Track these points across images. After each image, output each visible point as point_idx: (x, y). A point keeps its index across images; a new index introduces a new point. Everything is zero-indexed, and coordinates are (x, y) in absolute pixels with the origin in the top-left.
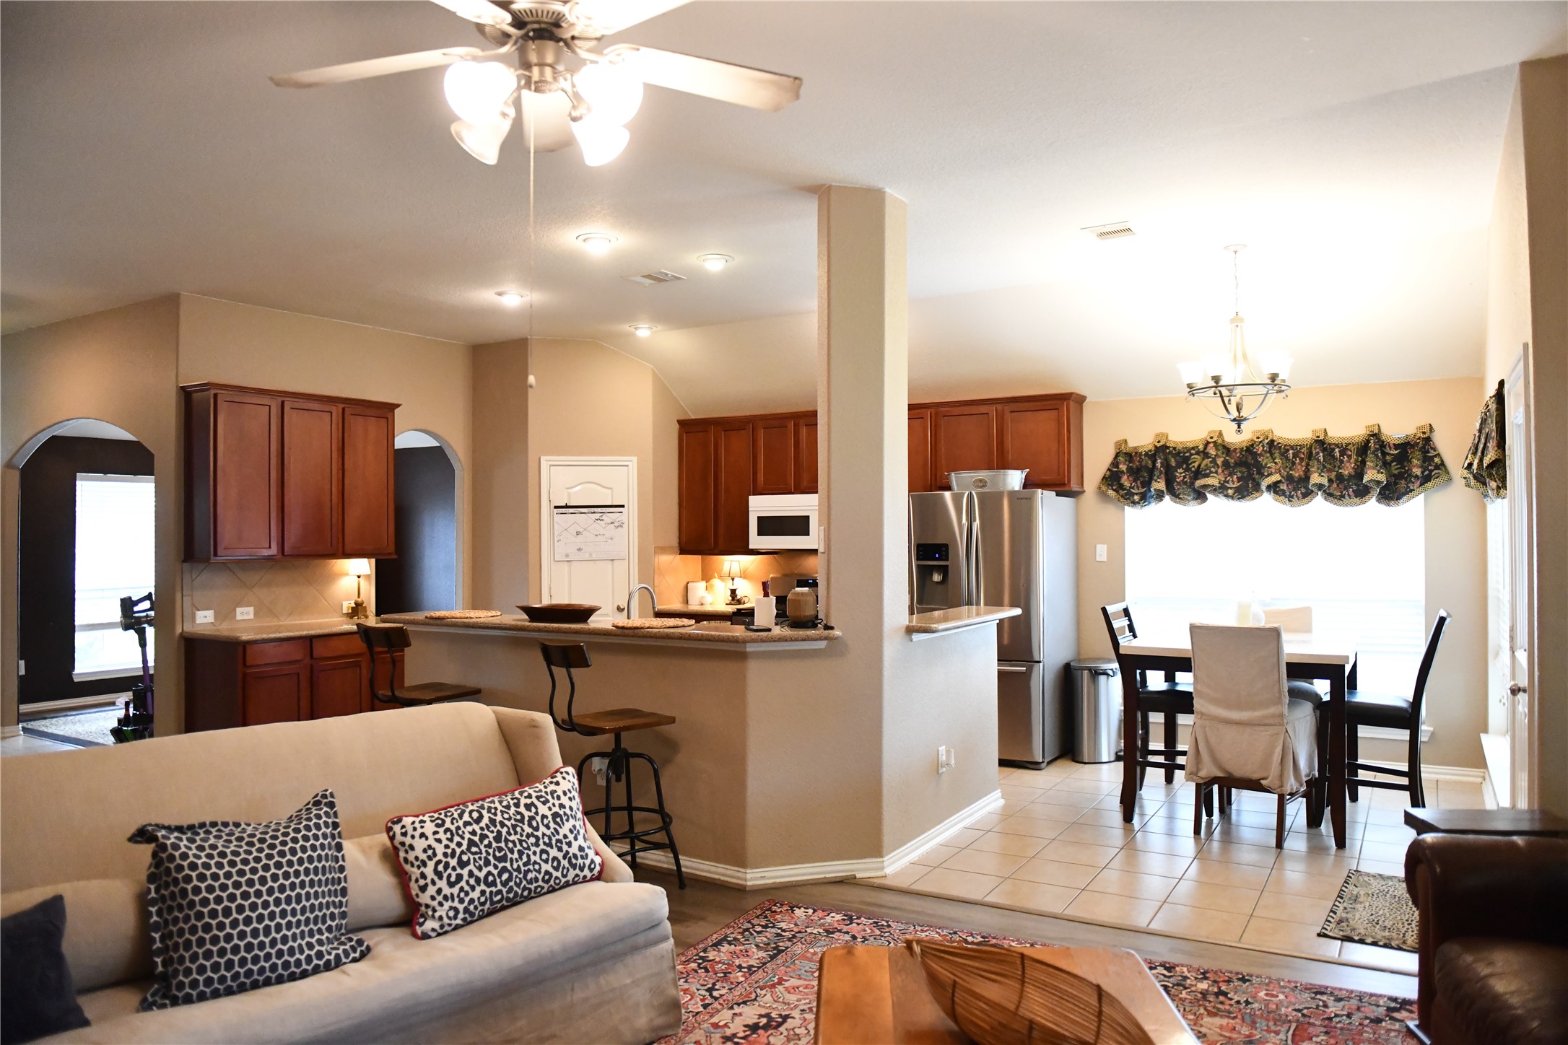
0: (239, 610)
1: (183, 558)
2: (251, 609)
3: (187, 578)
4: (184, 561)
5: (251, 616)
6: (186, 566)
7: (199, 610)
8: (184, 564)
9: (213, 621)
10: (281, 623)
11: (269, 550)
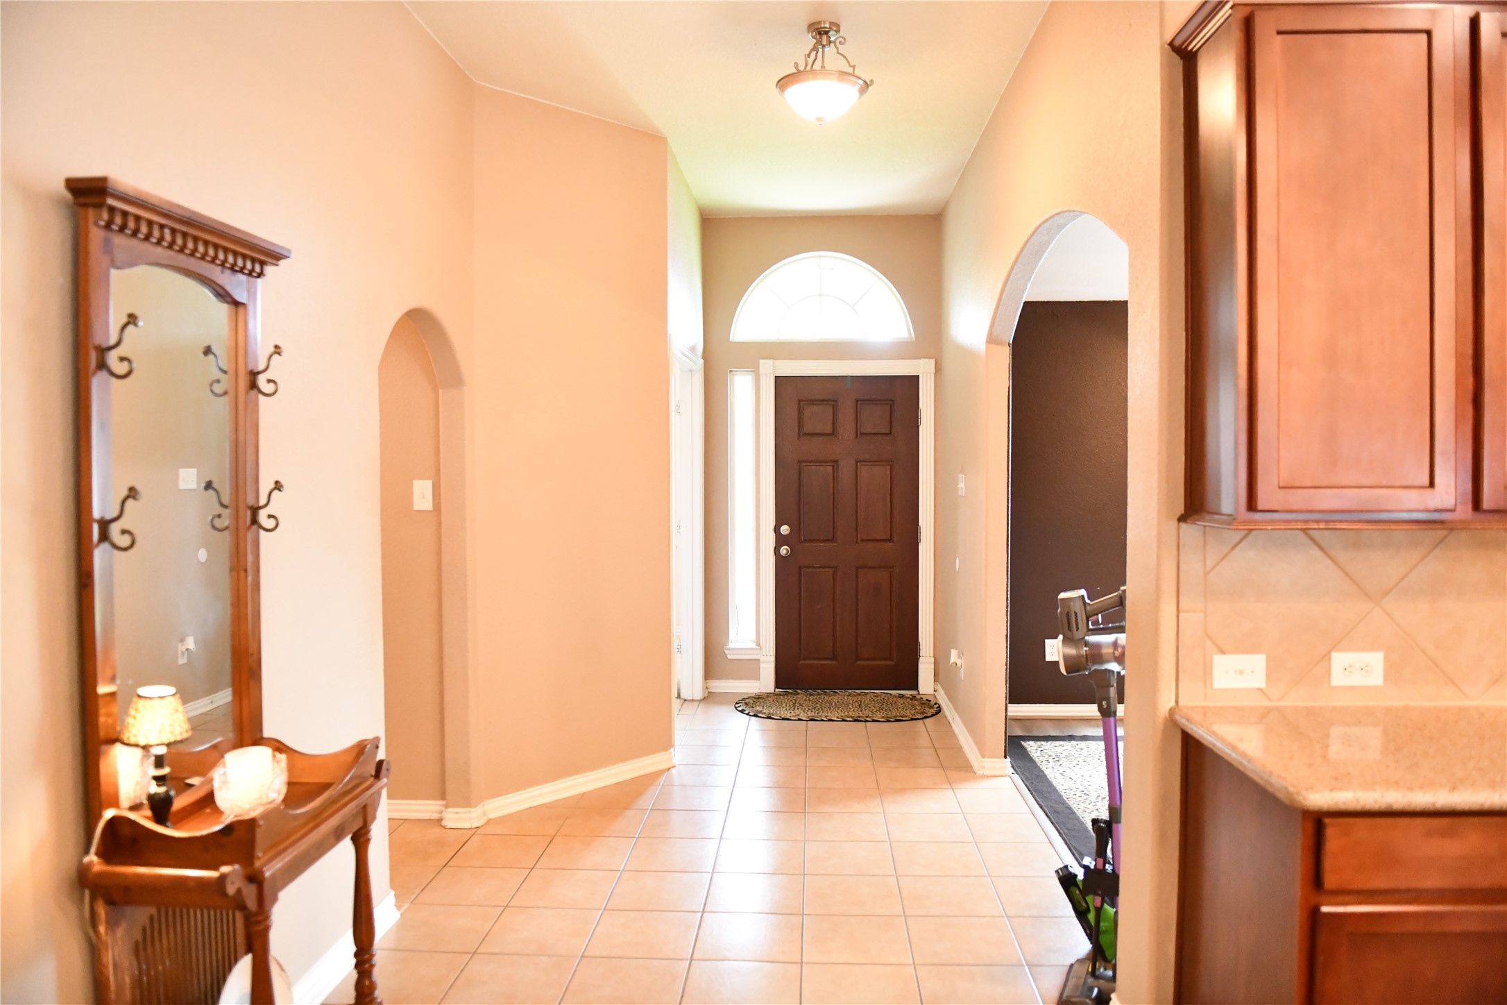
0: (1339, 659)
1: (1180, 509)
2: (1376, 659)
3: (1193, 566)
4: (1182, 519)
5: (1376, 678)
6: (1190, 531)
7: (1223, 652)
8: (1183, 526)
9: (1262, 685)
10: (1468, 703)
11: (1429, 491)
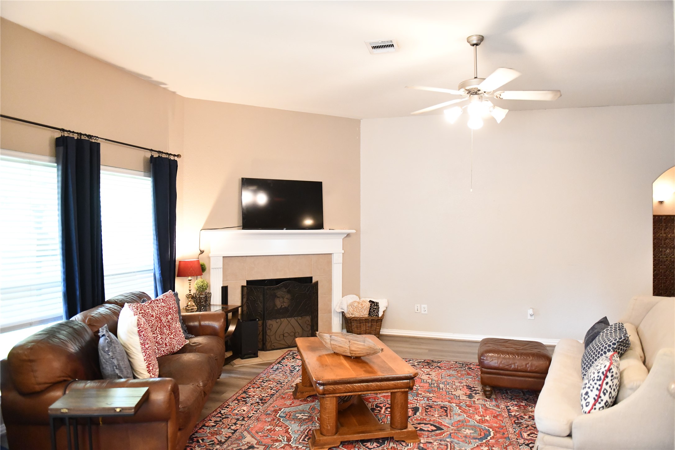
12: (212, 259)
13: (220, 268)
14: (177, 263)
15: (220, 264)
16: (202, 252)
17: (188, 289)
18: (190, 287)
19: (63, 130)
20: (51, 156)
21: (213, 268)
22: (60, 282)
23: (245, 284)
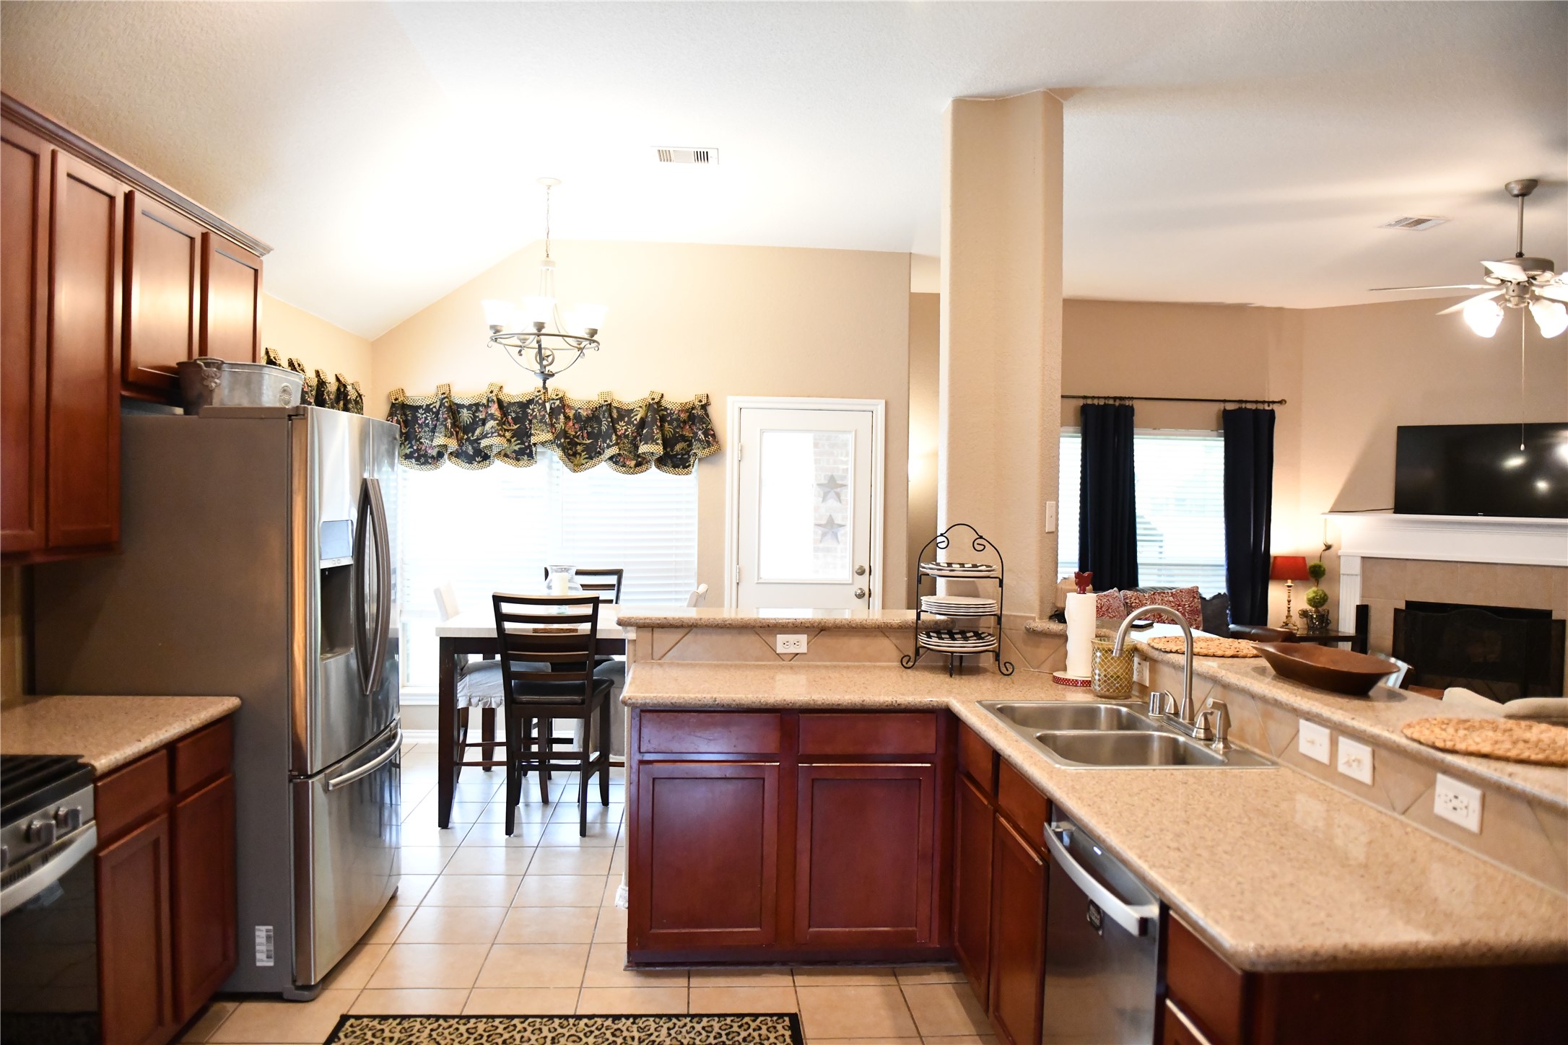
12: (1342, 559)
13: (1356, 575)
14: (1272, 560)
15: (1356, 567)
16: (1328, 547)
17: (1286, 598)
18: (1289, 597)
19: (1085, 397)
20: (1076, 425)
21: (1344, 575)
22: (1075, 563)
23: (1403, 606)
